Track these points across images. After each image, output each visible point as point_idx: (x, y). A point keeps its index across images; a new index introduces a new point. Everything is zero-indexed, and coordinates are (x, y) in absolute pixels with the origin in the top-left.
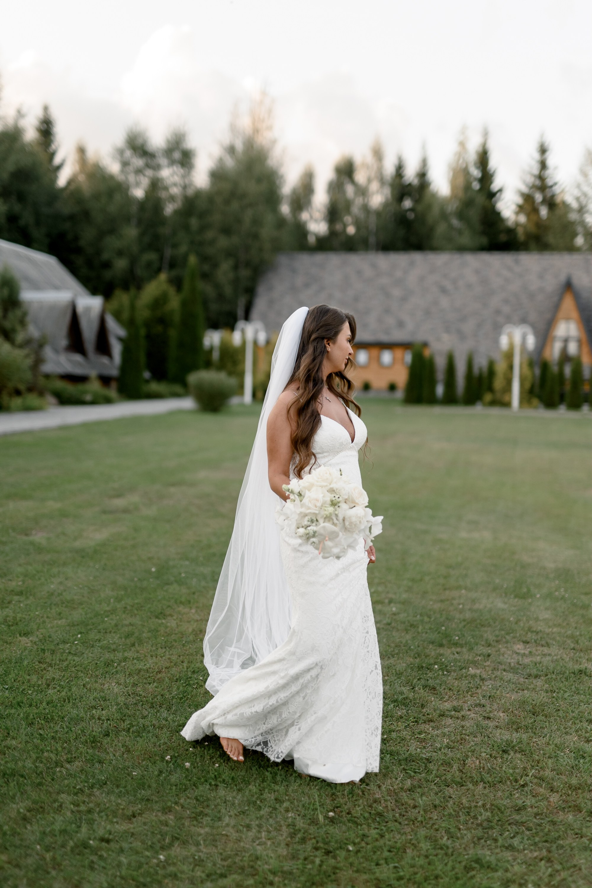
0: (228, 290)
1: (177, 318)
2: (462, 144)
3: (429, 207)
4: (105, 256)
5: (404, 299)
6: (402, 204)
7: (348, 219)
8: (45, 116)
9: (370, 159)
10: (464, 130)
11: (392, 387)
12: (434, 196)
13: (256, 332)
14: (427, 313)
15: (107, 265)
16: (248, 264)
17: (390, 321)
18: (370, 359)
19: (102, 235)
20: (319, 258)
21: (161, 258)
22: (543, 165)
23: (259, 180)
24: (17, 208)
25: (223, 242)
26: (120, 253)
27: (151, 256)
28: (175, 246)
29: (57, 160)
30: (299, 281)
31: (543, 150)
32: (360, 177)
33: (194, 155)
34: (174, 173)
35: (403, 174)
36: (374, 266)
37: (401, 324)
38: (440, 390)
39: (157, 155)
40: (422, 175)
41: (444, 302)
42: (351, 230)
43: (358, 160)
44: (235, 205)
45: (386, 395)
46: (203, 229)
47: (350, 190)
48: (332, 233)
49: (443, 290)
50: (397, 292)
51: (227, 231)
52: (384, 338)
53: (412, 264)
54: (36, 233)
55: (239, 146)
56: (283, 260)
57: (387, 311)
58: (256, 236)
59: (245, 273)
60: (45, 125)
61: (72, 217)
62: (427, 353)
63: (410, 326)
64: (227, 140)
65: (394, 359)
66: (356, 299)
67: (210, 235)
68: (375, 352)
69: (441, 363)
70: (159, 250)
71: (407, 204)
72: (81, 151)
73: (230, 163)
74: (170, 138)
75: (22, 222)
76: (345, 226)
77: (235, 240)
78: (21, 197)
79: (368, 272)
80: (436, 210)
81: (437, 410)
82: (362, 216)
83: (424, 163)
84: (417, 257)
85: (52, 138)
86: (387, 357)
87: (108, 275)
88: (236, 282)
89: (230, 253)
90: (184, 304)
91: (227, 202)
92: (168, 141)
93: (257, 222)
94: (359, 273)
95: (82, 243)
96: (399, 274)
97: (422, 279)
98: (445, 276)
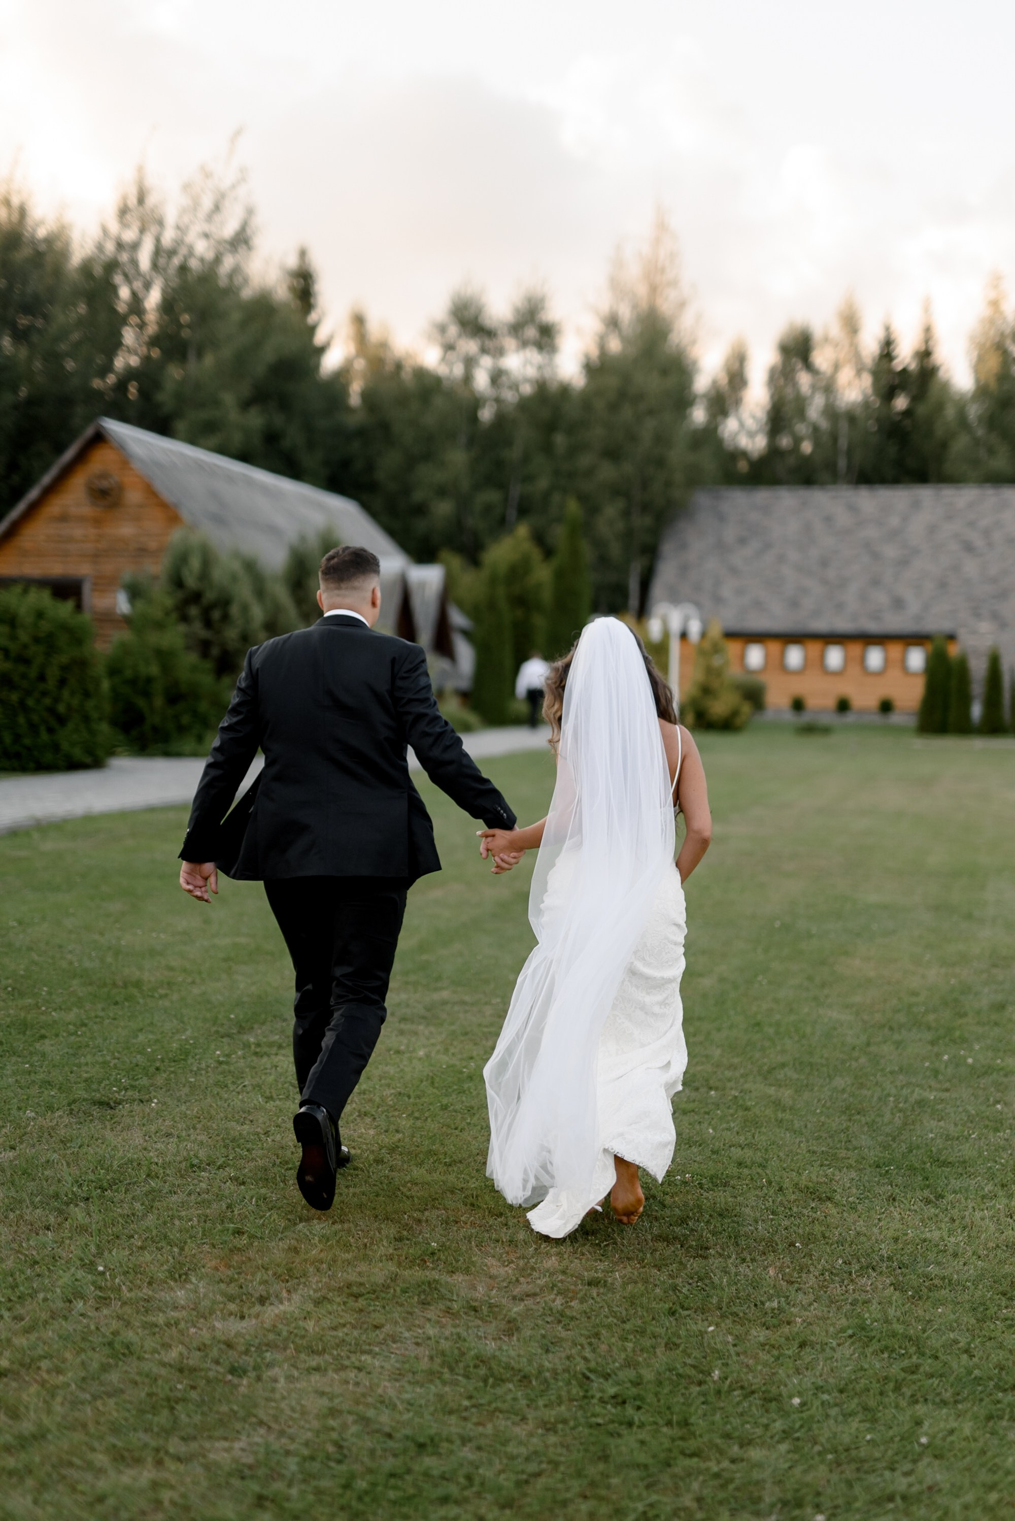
0: (615, 550)
1: (547, 596)
2: (994, 304)
3: (940, 407)
4: (418, 496)
5: (903, 563)
6: (893, 402)
7: (801, 429)
8: (300, 267)
9: (836, 331)
10: (997, 281)
11: (886, 707)
12: (946, 386)
13: (686, 620)
14: (943, 585)
15: (420, 510)
16: (645, 507)
17: (881, 598)
18: (846, 660)
19: (411, 462)
20: (762, 495)
21: (506, 500)
23: (665, 372)
24: (279, 420)
25: (607, 472)
26: (442, 492)
27: (491, 496)
28: (528, 479)
29: (320, 337)
30: (730, 533)
32: (822, 359)
33: (559, 332)
34: (526, 362)
35: (895, 353)
36: (852, 509)
37: (898, 604)
38: (977, 711)
39: (499, 332)
40: (925, 354)
41: (971, 567)
42: (807, 447)
43: (817, 333)
44: (627, 413)
45: (877, 719)
46: (574, 451)
47: (804, 380)
48: (773, 453)
49: (969, 548)
50: (891, 552)
51: (613, 454)
52: (872, 627)
53: (916, 505)
54: (309, 461)
55: (626, 313)
56: (702, 499)
57: (876, 582)
58: (660, 462)
59: (642, 521)
60: (302, 281)
61: (361, 433)
62: (954, 651)
63: (914, 607)
64: (605, 303)
65: (886, 661)
66: (824, 563)
67: (585, 460)
68: (855, 649)
69: (978, 668)
70: (502, 486)
71: (901, 403)
72: (359, 321)
73: (615, 345)
74: (519, 304)
75: (286, 443)
76: (797, 441)
77: (628, 468)
78: (284, 403)
79: (843, 518)
80: (950, 412)
81: (978, 744)
82: (824, 424)
83: (928, 331)
84: (925, 494)
85: (312, 301)
86: (875, 657)
87: (420, 526)
88: (628, 535)
89: (618, 491)
90: (560, 575)
91: (614, 407)
92: (517, 311)
93: (662, 439)
94: (828, 519)
95: (381, 475)
96: (894, 521)
97: (932, 529)
98: (972, 524)
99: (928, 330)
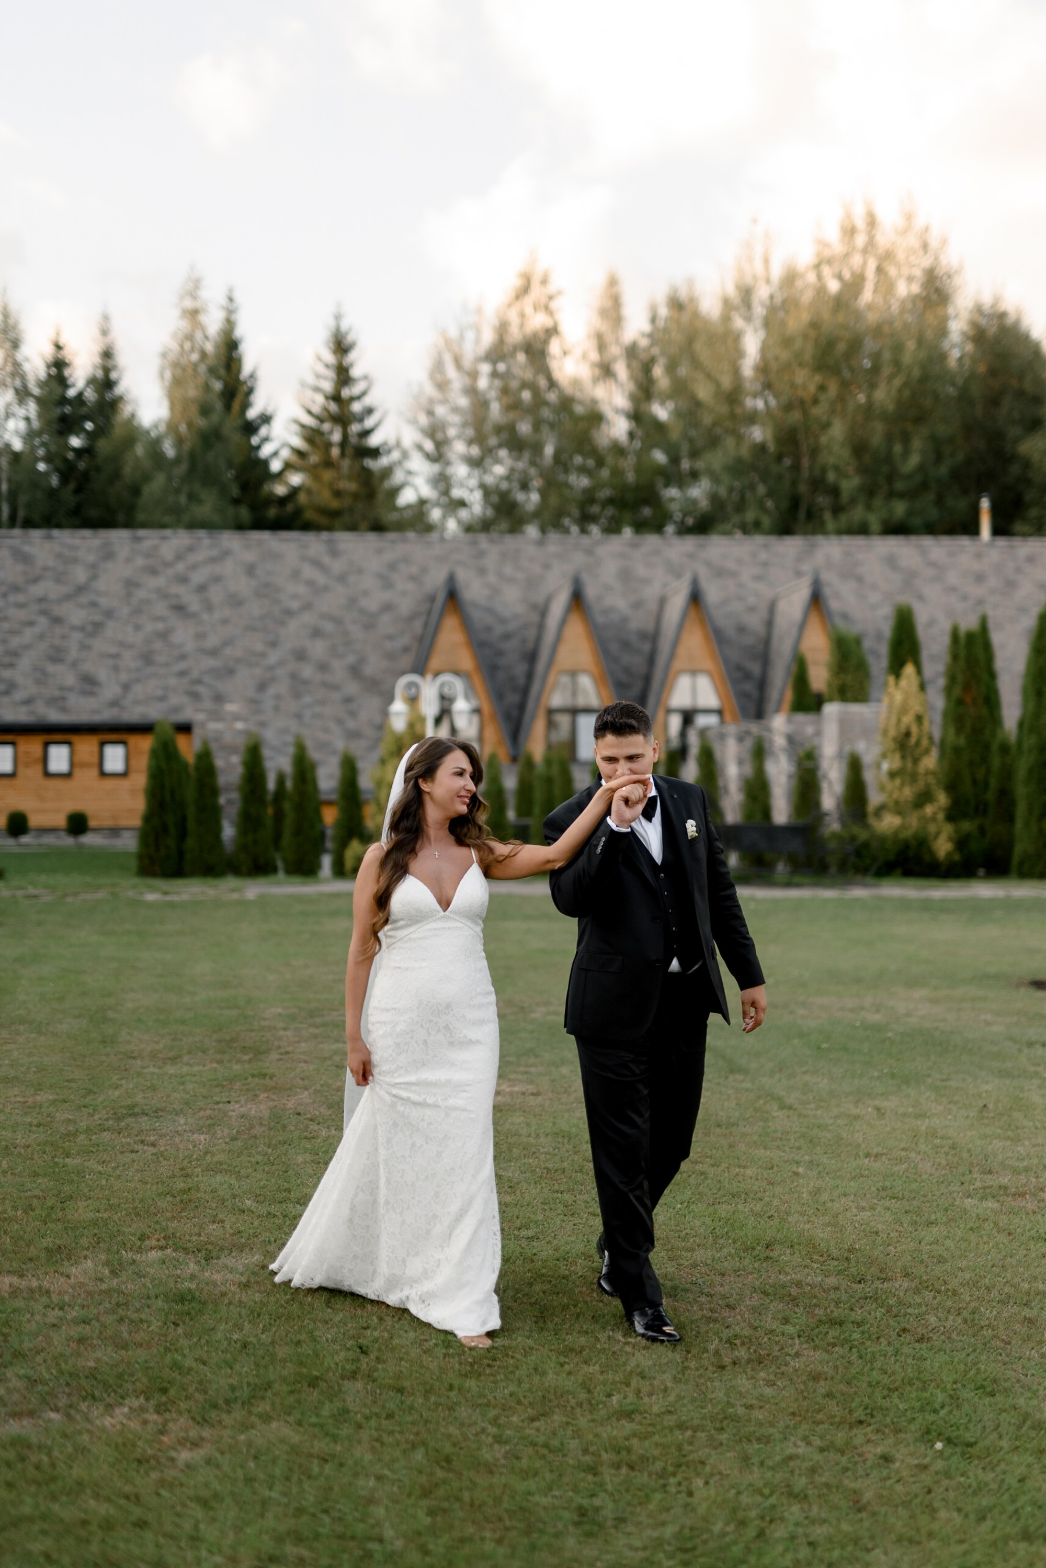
2: (193, 314)
3: (128, 444)
6: (66, 441)
10: (193, 288)
11: (77, 824)
14: (147, 658)
17: (65, 677)
18: (20, 760)
22: (343, 375)
31: (341, 346)
35: (67, 378)
36: (22, 557)
37: (89, 683)
40: (104, 383)
41: (183, 634)
45: (65, 841)
49: (180, 609)
50: (76, 615)
52: (55, 716)
53: (108, 555)
57: (55, 655)
63: (109, 687)
65: (74, 761)
68: (31, 746)
71: (76, 441)
80: (140, 452)
84: (119, 537)
86: (58, 755)
96: (80, 575)
97: (131, 584)
98: (183, 579)
99: (107, 354)
